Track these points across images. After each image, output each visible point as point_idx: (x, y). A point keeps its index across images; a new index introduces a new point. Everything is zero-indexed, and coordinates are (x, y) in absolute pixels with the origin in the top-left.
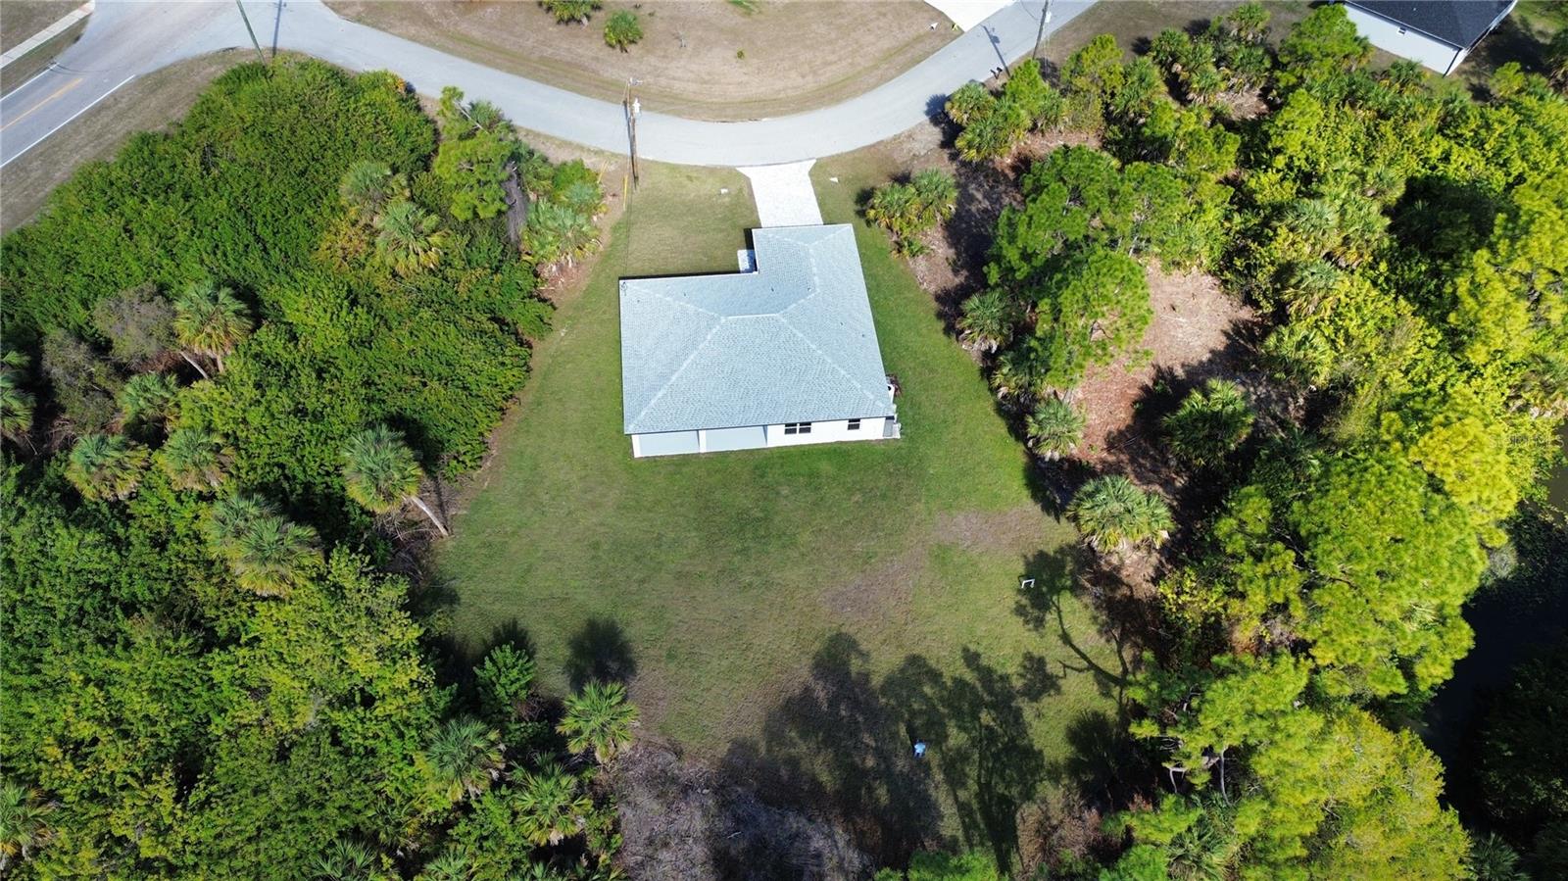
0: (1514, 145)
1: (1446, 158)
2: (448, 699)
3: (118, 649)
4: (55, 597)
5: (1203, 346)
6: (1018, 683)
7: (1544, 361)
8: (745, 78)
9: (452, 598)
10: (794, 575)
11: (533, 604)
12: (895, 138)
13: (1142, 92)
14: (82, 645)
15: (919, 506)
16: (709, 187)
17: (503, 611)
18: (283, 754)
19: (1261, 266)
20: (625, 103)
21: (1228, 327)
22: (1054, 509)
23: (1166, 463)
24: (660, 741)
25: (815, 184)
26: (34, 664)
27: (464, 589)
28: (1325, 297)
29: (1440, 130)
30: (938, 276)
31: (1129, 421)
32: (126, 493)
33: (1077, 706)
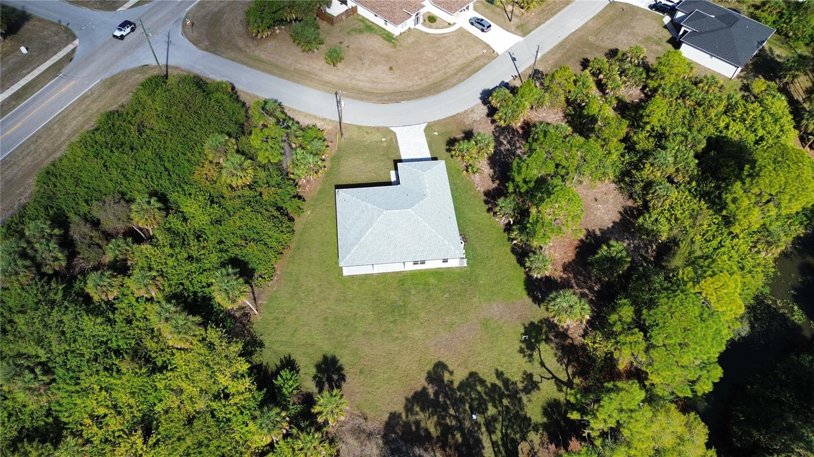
0: (759, 123)
1: (727, 127)
2: (262, 396)
3: (114, 374)
4: (85, 349)
5: (610, 219)
6: (520, 386)
7: (768, 231)
8: (393, 80)
9: (261, 345)
10: (417, 333)
11: (298, 347)
12: (465, 112)
13: (584, 90)
14: (98, 371)
15: (476, 300)
16: (376, 137)
17: (284, 351)
18: (190, 421)
19: (638, 182)
20: (336, 94)
21: (621, 210)
22: (538, 301)
23: (590, 278)
24: (357, 412)
25: (427, 136)
26: (77, 381)
27: (266, 340)
28: (666, 200)
29: (725, 113)
30: (485, 184)
31: (574, 257)
32: (113, 297)
33: (547, 396)
